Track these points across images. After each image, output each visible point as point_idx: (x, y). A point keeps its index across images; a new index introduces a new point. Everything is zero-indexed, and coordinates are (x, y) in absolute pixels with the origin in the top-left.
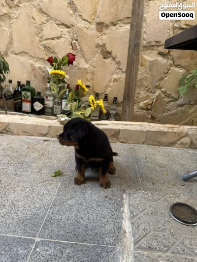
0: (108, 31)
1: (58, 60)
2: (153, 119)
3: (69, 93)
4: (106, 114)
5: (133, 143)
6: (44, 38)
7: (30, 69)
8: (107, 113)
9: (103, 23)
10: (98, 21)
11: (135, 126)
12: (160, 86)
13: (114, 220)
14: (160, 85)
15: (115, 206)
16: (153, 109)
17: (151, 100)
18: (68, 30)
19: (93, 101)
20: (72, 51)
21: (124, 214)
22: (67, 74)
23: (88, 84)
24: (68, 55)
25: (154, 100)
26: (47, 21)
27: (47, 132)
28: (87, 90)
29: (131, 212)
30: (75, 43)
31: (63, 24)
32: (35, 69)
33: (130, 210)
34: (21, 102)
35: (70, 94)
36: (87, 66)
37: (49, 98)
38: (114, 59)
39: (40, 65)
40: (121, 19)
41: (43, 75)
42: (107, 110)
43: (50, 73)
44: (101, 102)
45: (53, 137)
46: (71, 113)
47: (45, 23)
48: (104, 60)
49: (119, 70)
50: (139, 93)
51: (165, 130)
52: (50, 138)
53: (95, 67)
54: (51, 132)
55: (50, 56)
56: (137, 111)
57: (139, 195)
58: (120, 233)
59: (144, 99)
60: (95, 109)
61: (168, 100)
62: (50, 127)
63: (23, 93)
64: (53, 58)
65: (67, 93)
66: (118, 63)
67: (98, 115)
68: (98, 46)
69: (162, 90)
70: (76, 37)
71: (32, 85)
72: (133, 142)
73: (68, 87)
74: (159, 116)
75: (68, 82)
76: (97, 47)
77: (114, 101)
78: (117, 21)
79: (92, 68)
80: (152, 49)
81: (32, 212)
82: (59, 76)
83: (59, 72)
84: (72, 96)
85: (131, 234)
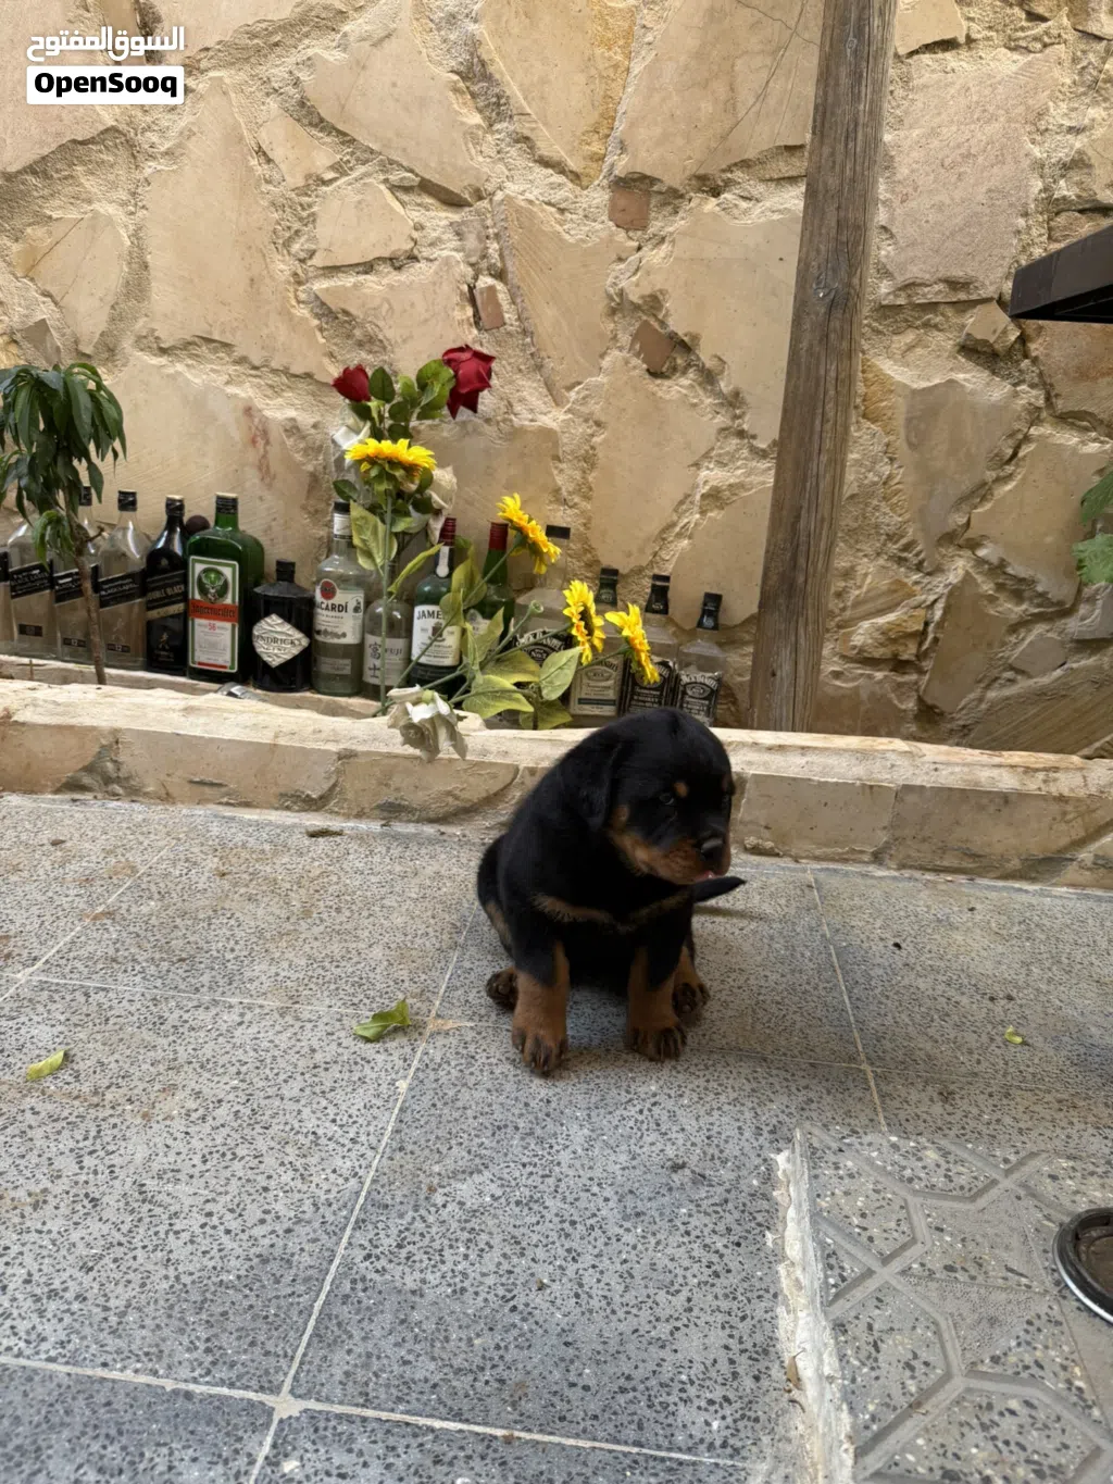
0: (679, 224)
1: (397, 387)
2: (930, 722)
3: (452, 567)
4: (660, 688)
5: (817, 858)
6: (317, 261)
7: (237, 435)
8: (665, 680)
9: (653, 180)
10: (619, 171)
11: (832, 761)
12: (970, 534)
13: (725, 1305)
14: (968, 524)
15: (729, 1219)
16: (927, 664)
17: (921, 613)
18: (455, 216)
19: (585, 615)
20: (470, 336)
21: (781, 1269)
22: (441, 465)
23: (561, 518)
24: (451, 358)
25: (938, 614)
26: (340, 169)
27: (326, 786)
28: (552, 549)
29: (829, 1258)
30: (491, 289)
31: (426, 187)
32: (265, 433)
33: (822, 1245)
34: (184, 618)
35: (459, 574)
36: (553, 419)
37: (340, 597)
38: (708, 378)
39: (292, 413)
40: (751, 154)
41: (310, 468)
42: (664, 664)
43: (348, 458)
44: (630, 622)
45: (360, 815)
46: (461, 680)
47: (325, 183)
48: (654, 385)
49: (735, 441)
50: (848, 574)
51: (1008, 782)
52: (347, 817)
53: (598, 424)
54: (351, 787)
55: (352, 365)
56: (837, 675)
57: (870, 1162)
58: (765, 1383)
59: (880, 603)
60: (598, 661)
61: (1016, 610)
62: (346, 756)
63: (199, 568)
64: (370, 373)
65: (442, 570)
66: (734, 401)
67: (611, 695)
68: (619, 306)
69: (982, 553)
70: (495, 258)
71: (250, 523)
72: (818, 852)
73: (448, 534)
74: (965, 703)
75: (448, 509)
76: (613, 312)
77: (705, 612)
78: (729, 169)
79: (582, 429)
80: (926, 325)
81: (254, 1240)
82: (399, 473)
83: (401, 449)
84: (470, 582)
85: (833, 1391)
